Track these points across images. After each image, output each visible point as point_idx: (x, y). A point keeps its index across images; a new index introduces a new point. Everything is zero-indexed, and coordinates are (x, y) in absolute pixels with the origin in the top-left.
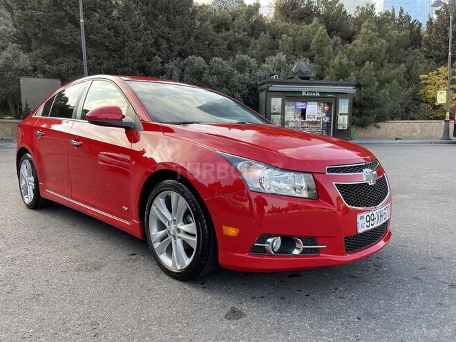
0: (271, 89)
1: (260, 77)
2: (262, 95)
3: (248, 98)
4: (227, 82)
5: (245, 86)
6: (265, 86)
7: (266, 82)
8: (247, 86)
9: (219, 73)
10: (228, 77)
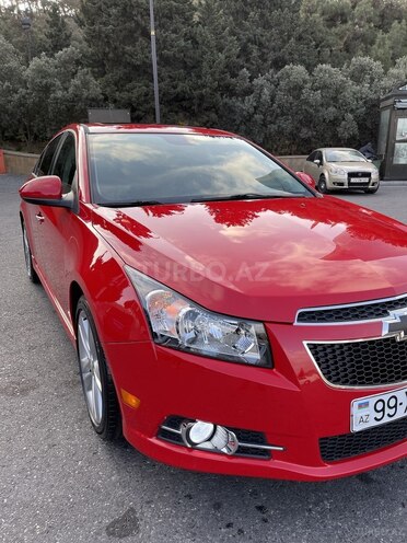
0: (399, 105)
1: (385, 89)
2: (385, 115)
3: (364, 120)
4: (335, 99)
5: (361, 103)
6: (390, 101)
7: (392, 96)
8: (365, 103)
9: (324, 87)
10: (338, 91)
